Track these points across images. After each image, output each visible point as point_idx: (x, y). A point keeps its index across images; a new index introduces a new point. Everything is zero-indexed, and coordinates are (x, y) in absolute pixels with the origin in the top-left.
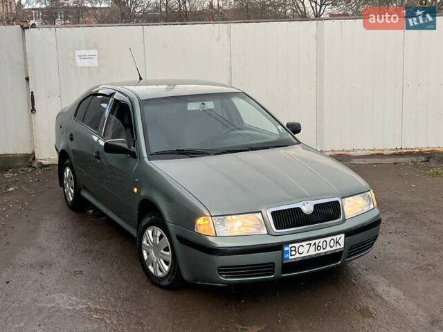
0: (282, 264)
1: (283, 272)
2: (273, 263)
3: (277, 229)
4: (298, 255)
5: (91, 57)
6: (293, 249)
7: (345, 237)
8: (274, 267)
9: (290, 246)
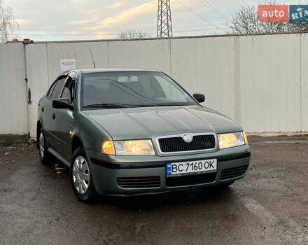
0: (166, 178)
1: (168, 185)
2: (159, 177)
3: (163, 151)
4: (178, 172)
5: (71, 64)
6: (174, 167)
7: (218, 161)
8: (159, 180)
9: (172, 164)
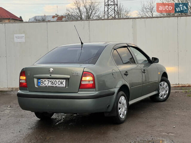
5: (22, 37)
